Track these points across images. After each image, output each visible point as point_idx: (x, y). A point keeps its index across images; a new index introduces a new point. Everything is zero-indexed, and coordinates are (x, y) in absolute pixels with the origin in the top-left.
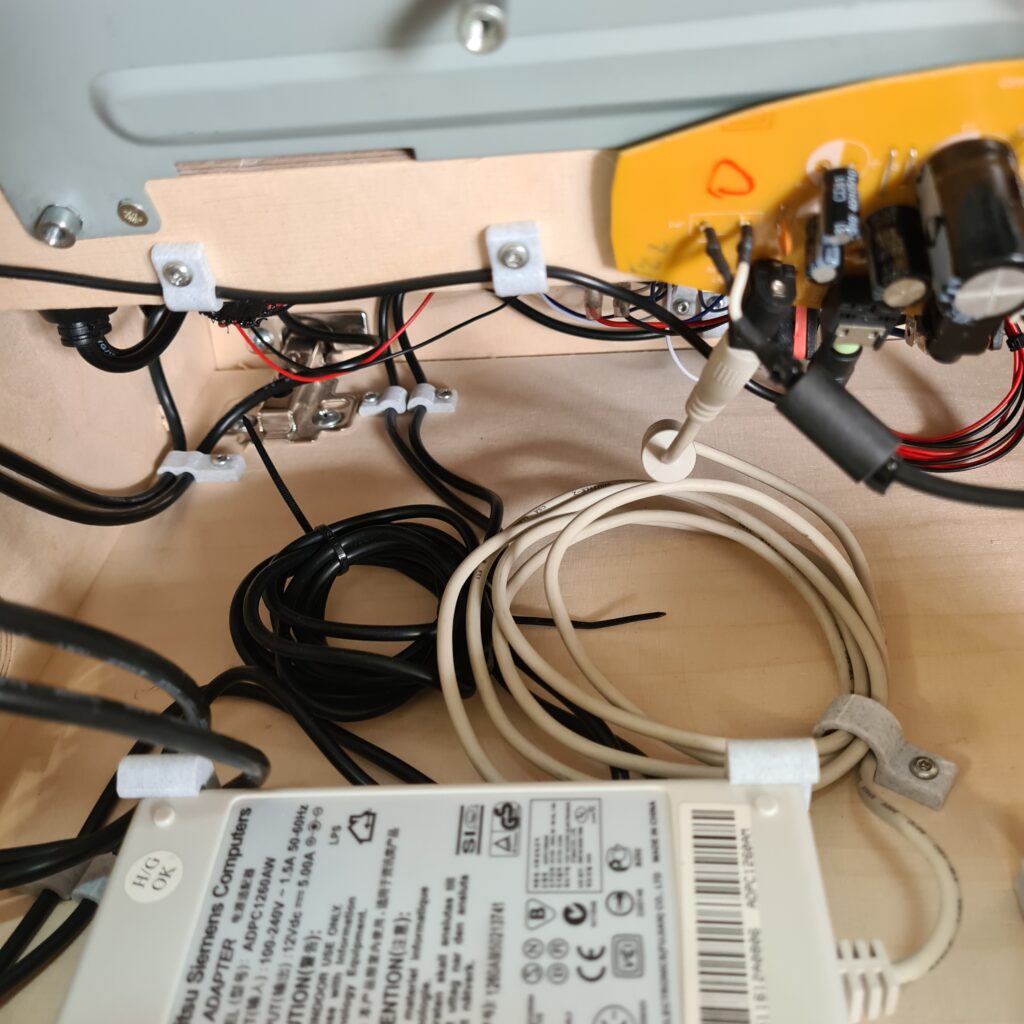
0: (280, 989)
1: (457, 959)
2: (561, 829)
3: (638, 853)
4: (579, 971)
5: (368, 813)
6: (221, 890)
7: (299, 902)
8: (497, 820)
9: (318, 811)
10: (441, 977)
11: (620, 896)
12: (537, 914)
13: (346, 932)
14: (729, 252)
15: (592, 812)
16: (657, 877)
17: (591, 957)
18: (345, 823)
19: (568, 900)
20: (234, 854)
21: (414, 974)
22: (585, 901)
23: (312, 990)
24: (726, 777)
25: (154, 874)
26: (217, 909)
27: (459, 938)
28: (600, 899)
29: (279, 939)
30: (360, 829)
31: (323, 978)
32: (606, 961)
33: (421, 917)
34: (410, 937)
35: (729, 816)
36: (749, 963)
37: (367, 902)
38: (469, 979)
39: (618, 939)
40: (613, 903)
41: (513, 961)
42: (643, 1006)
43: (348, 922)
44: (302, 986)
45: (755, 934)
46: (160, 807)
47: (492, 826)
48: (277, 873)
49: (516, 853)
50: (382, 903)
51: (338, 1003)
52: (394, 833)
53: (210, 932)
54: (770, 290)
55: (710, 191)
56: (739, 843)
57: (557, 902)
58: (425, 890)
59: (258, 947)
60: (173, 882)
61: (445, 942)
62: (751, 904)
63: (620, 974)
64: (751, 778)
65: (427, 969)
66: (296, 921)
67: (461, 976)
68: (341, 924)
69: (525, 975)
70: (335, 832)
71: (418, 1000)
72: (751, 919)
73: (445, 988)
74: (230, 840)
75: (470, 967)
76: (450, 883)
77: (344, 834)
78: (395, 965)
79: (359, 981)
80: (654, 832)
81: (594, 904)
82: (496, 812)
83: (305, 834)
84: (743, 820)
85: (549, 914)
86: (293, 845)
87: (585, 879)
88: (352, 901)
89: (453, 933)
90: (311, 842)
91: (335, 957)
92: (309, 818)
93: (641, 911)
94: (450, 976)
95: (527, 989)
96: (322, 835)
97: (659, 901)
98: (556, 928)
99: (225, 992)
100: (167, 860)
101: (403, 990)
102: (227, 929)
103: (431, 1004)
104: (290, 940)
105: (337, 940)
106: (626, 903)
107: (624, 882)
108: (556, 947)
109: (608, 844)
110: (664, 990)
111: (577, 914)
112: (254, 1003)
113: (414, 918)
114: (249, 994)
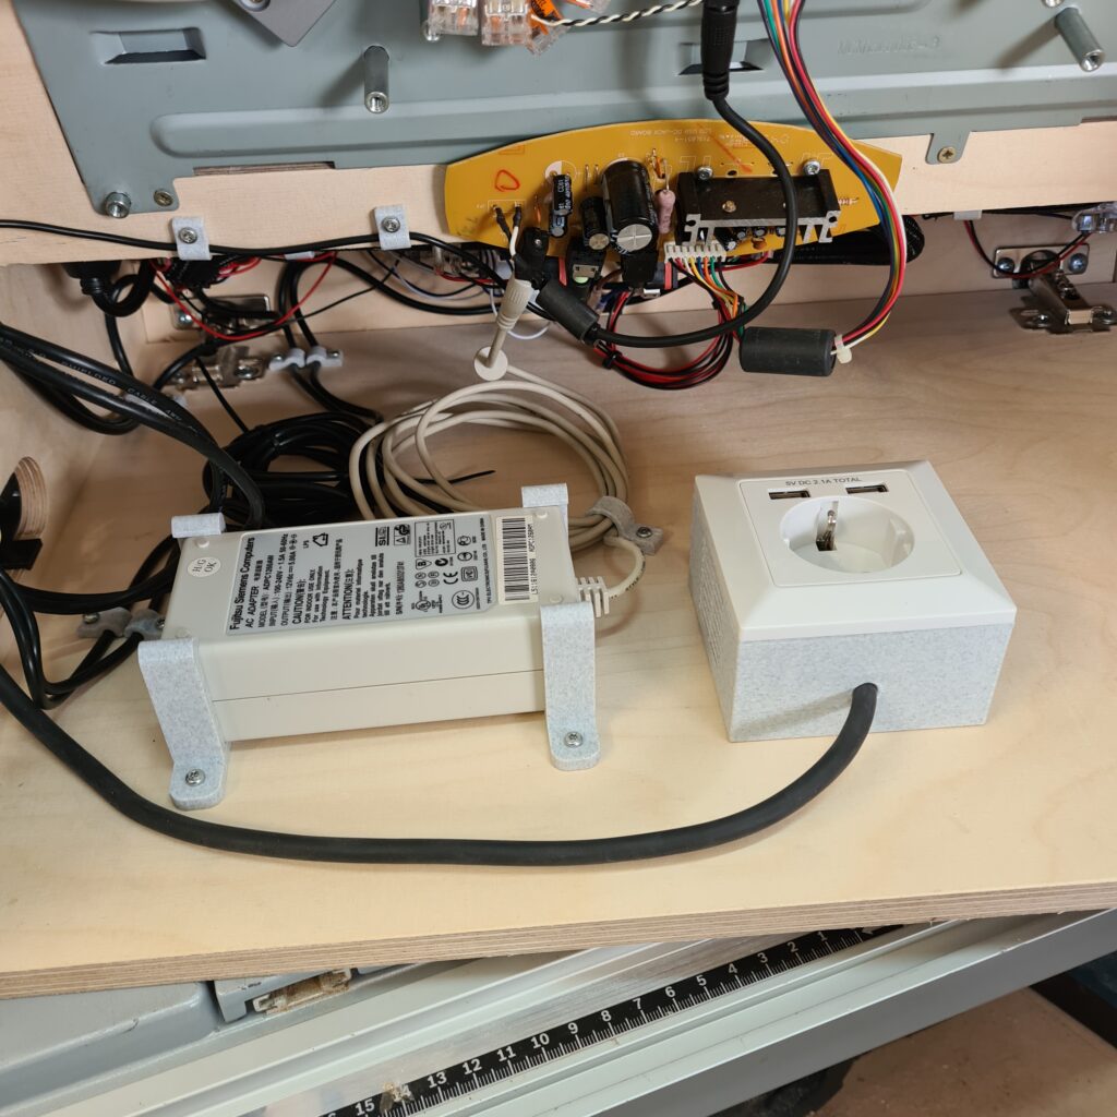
0: (287, 601)
1: (381, 583)
2: (432, 532)
3: (474, 538)
4: (445, 581)
5: (323, 535)
6: (245, 569)
7: (291, 570)
8: (397, 532)
9: (294, 536)
10: (373, 589)
11: (465, 554)
12: (423, 564)
13: (319, 579)
14: (509, 222)
15: (450, 524)
16: (484, 546)
17: (451, 576)
18: (311, 539)
19: (438, 558)
20: (249, 556)
21: (359, 590)
22: (447, 557)
23: (305, 599)
24: (521, 506)
25: (204, 566)
26: (245, 577)
27: (381, 574)
28: (455, 557)
29: (283, 584)
30: (320, 540)
31: (310, 595)
32: (459, 576)
33: (360, 570)
34: (355, 577)
35: (523, 520)
36: (529, 570)
37: (329, 566)
38: (388, 589)
39: (463, 569)
40: (462, 557)
41: (410, 581)
42: (477, 589)
43: (320, 575)
44: (299, 598)
45: (533, 561)
46: (199, 540)
47: (394, 535)
48: (275, 561)
49: (409, 543)
50: (337, 565)
51: (321, 603)
52: (340, 541)
53: (243, 584)
54: (534, 244)
55: (496, 187)
56: (527, 530)
57: (433, 559)
58: (360, 561)
59: (272, 587)
60: (216, 569)
61: (374, 577)
62: (531, 551)
63: (464, 579)
64: (534, 503)
65: (365, 586)
66: (290, 577)
67: (384, 588)
68: (316, 576)
69: (417, 585)
70: (306, 543)
71: (362, 598)
72: (530, 555)
73: (376, 593)
74: (245, 551)
75: (387, 585)
76: (374, 557)
77: (311, 544)
78: (348, 587)
79: (330, 594)
80: (483, 529)
81: (451, 559)
82: (396, 528)
83: (288, 545)
84: (529, 520)
85: (428, 564)
86: (283, 550)
87: (447, 550)
88: (320, 568)
89: (377, 574)
90: (292, 548)
91: (315, 587)
92: (289, 539)
93: (476, 558)
94: (378, 588)
95: (419, 590)
96: (299, 546)
97: (485, 554)
98: (434, 568)
99: (258, 605)
100: (209, 560)
101: (354, 595)
102: (251, 583)
103: (369, 599)
104: (289, 584)
105: (316, 582)
106: (468, 556)
107: (469, 549)
108: (432, 574)
109: (458, 535)
110: (488, 583)
111: (443, 562)
112: (275, 607)
113: (356, 571)
114: (270, 604)
